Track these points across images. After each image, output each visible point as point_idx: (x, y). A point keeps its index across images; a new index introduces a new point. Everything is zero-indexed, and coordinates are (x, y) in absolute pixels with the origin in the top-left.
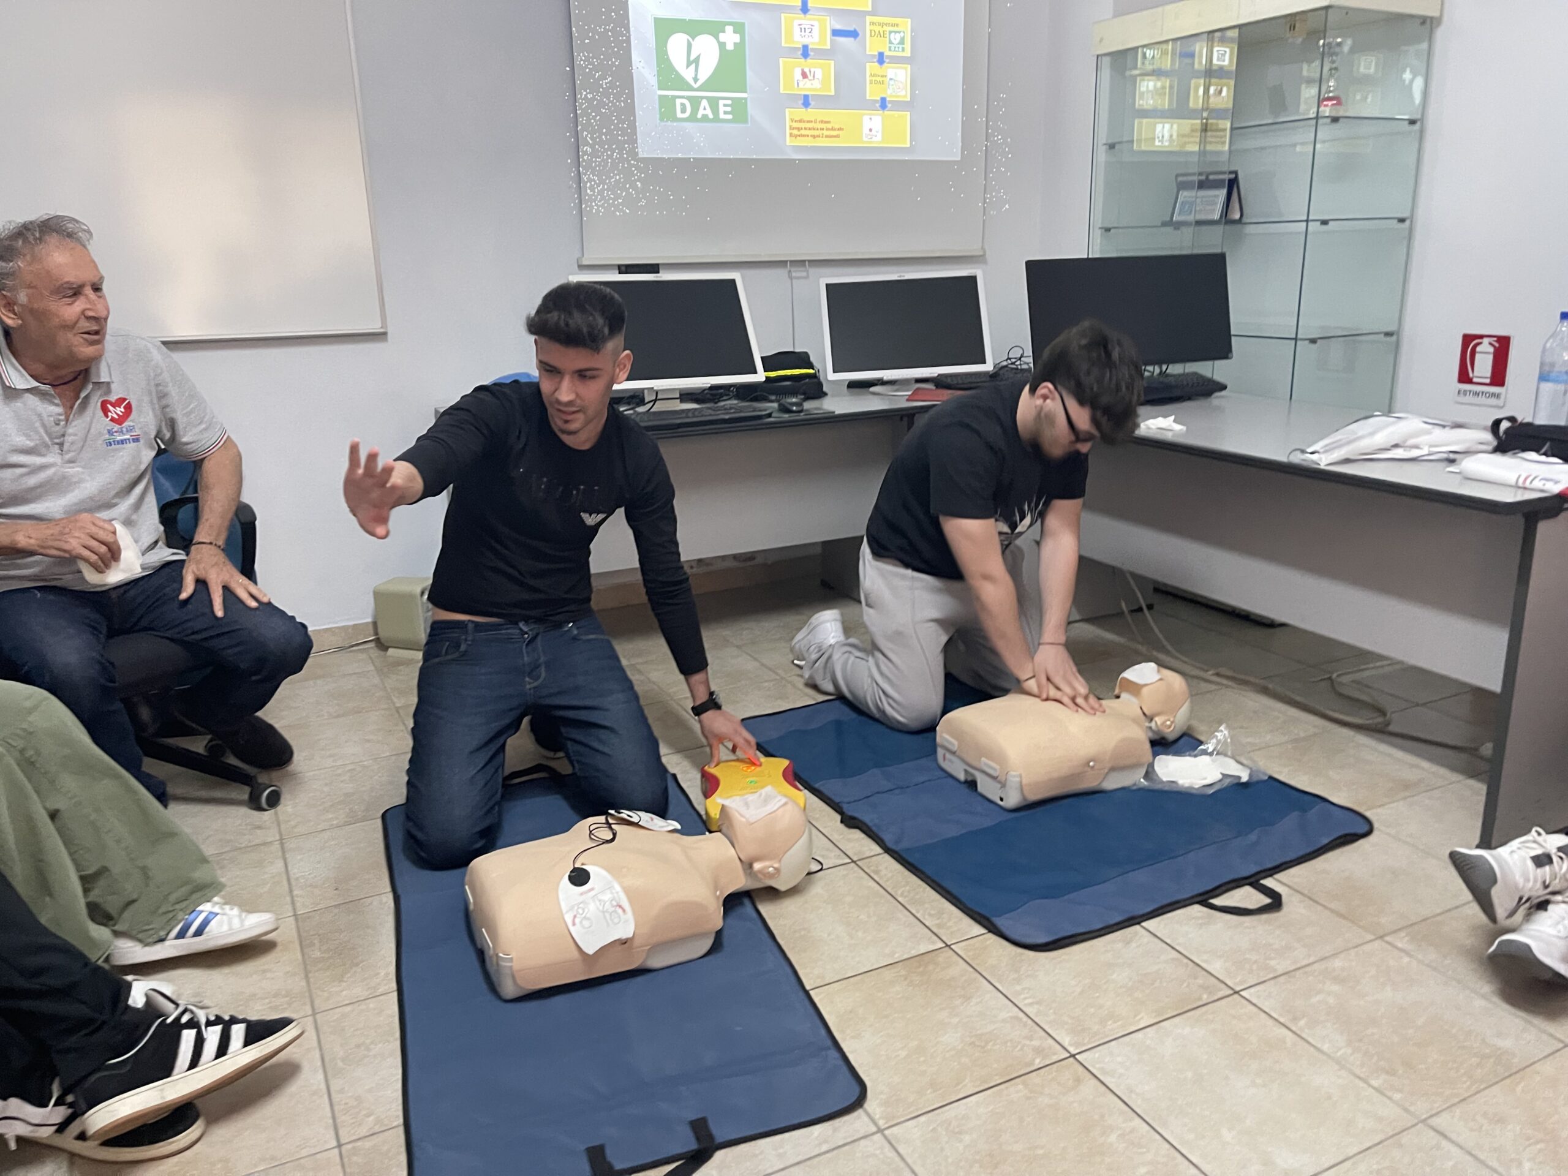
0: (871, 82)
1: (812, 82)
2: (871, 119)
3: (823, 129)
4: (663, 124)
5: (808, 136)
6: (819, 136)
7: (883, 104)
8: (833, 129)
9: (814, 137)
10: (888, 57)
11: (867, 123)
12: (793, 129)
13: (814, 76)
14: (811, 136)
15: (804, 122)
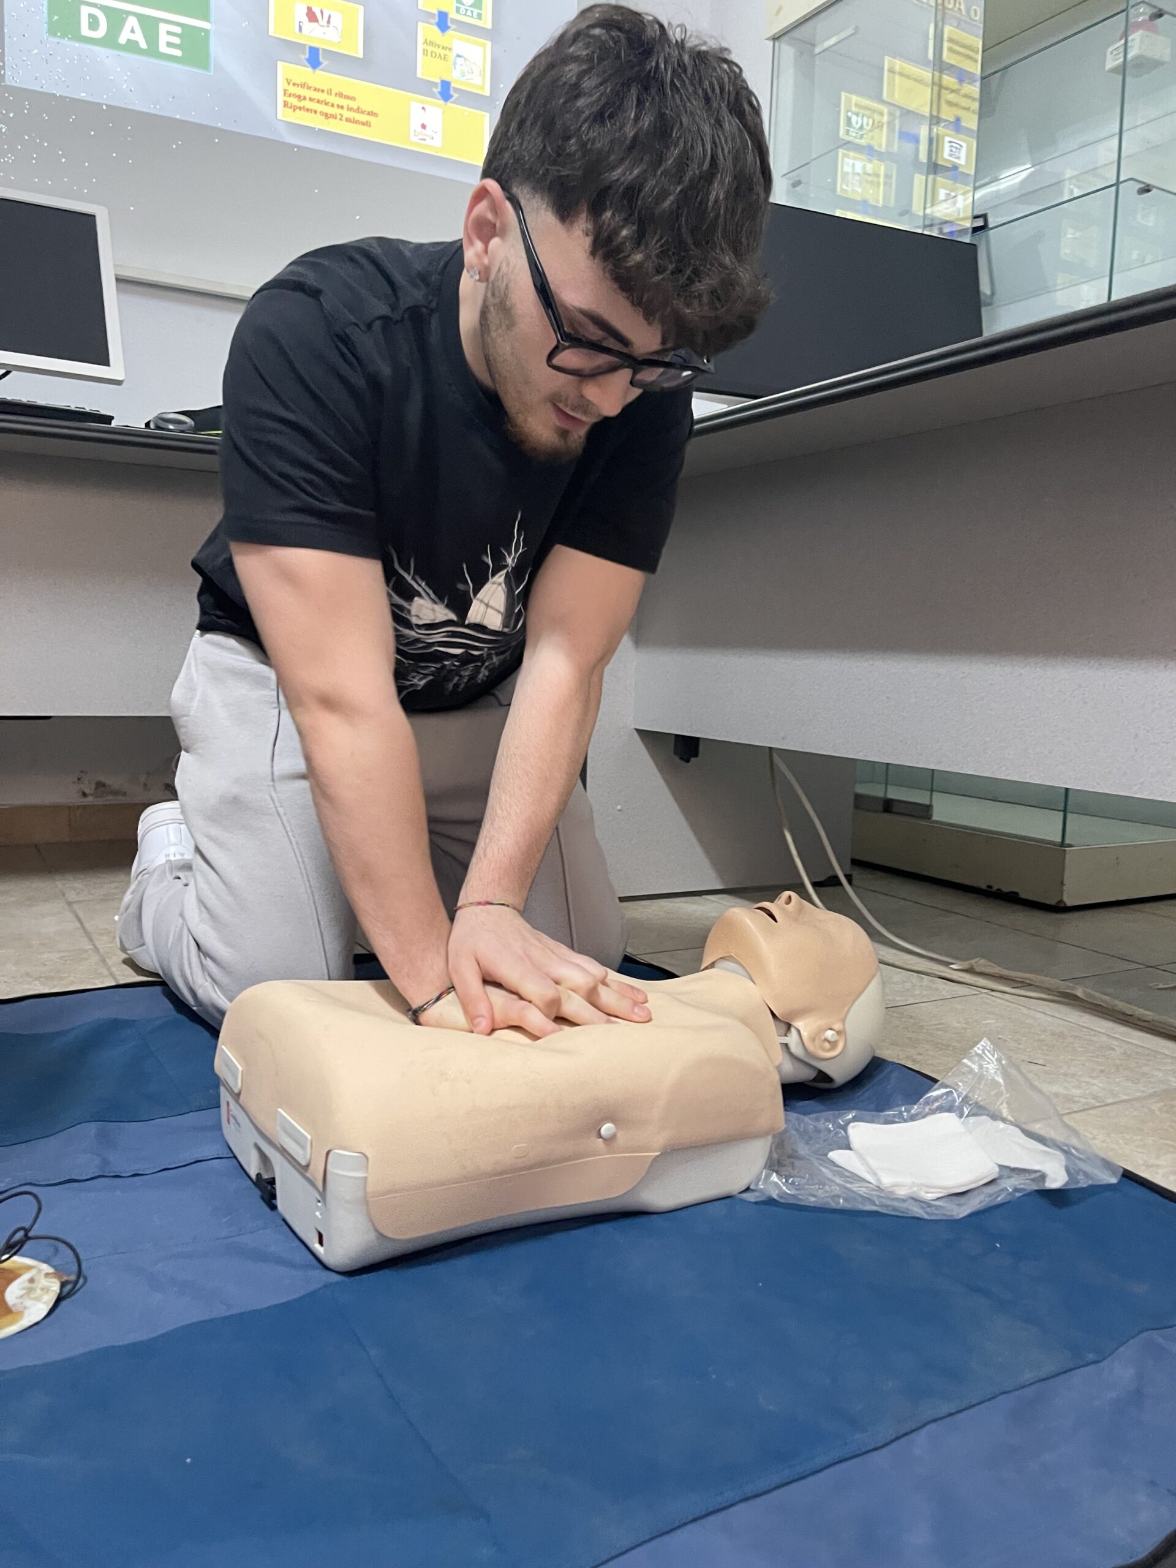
0: (425, 52)
1: (325, 29)
2: (423, 108)
3: (342, 107)
4: (56, 40)
5: (315, 112)
6: (334, 117)
7: (445, 91)
8: (359, 110)
9: (327, 116)
10: (454, 21)
11: (417, 117)
12: (290, 96)
13: (329, 22)
14: (322, 113)
15: (309, 88)
